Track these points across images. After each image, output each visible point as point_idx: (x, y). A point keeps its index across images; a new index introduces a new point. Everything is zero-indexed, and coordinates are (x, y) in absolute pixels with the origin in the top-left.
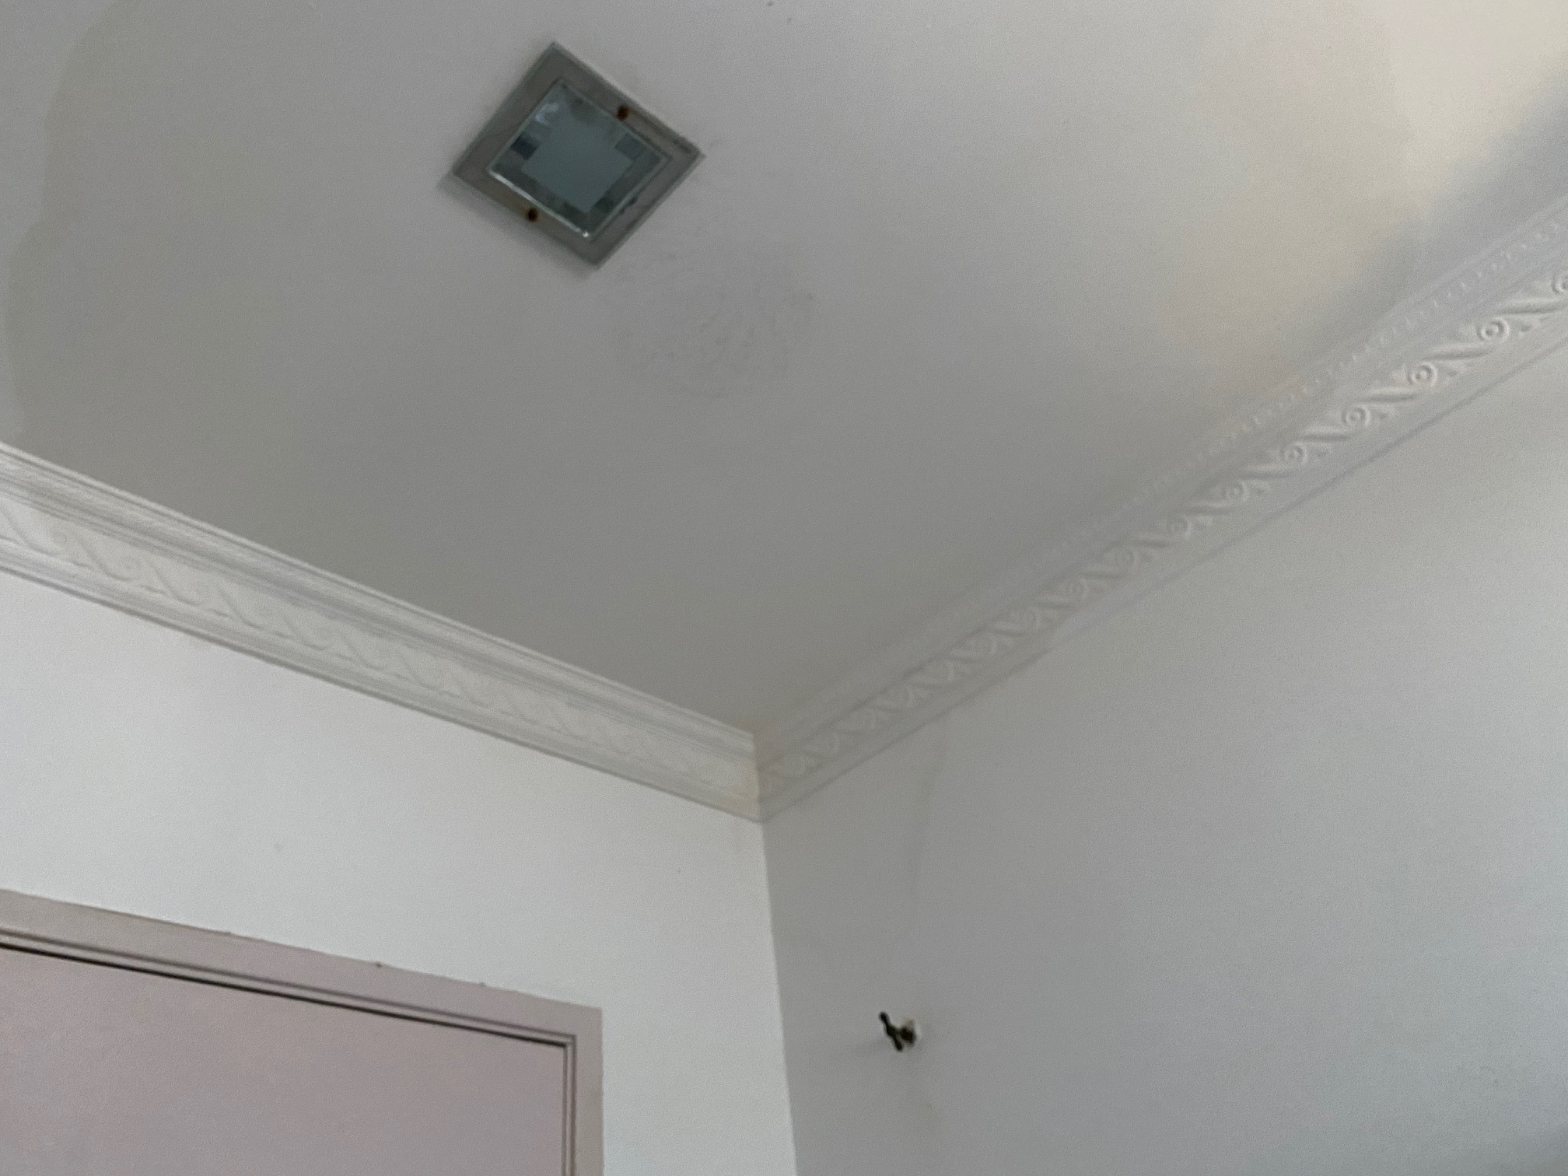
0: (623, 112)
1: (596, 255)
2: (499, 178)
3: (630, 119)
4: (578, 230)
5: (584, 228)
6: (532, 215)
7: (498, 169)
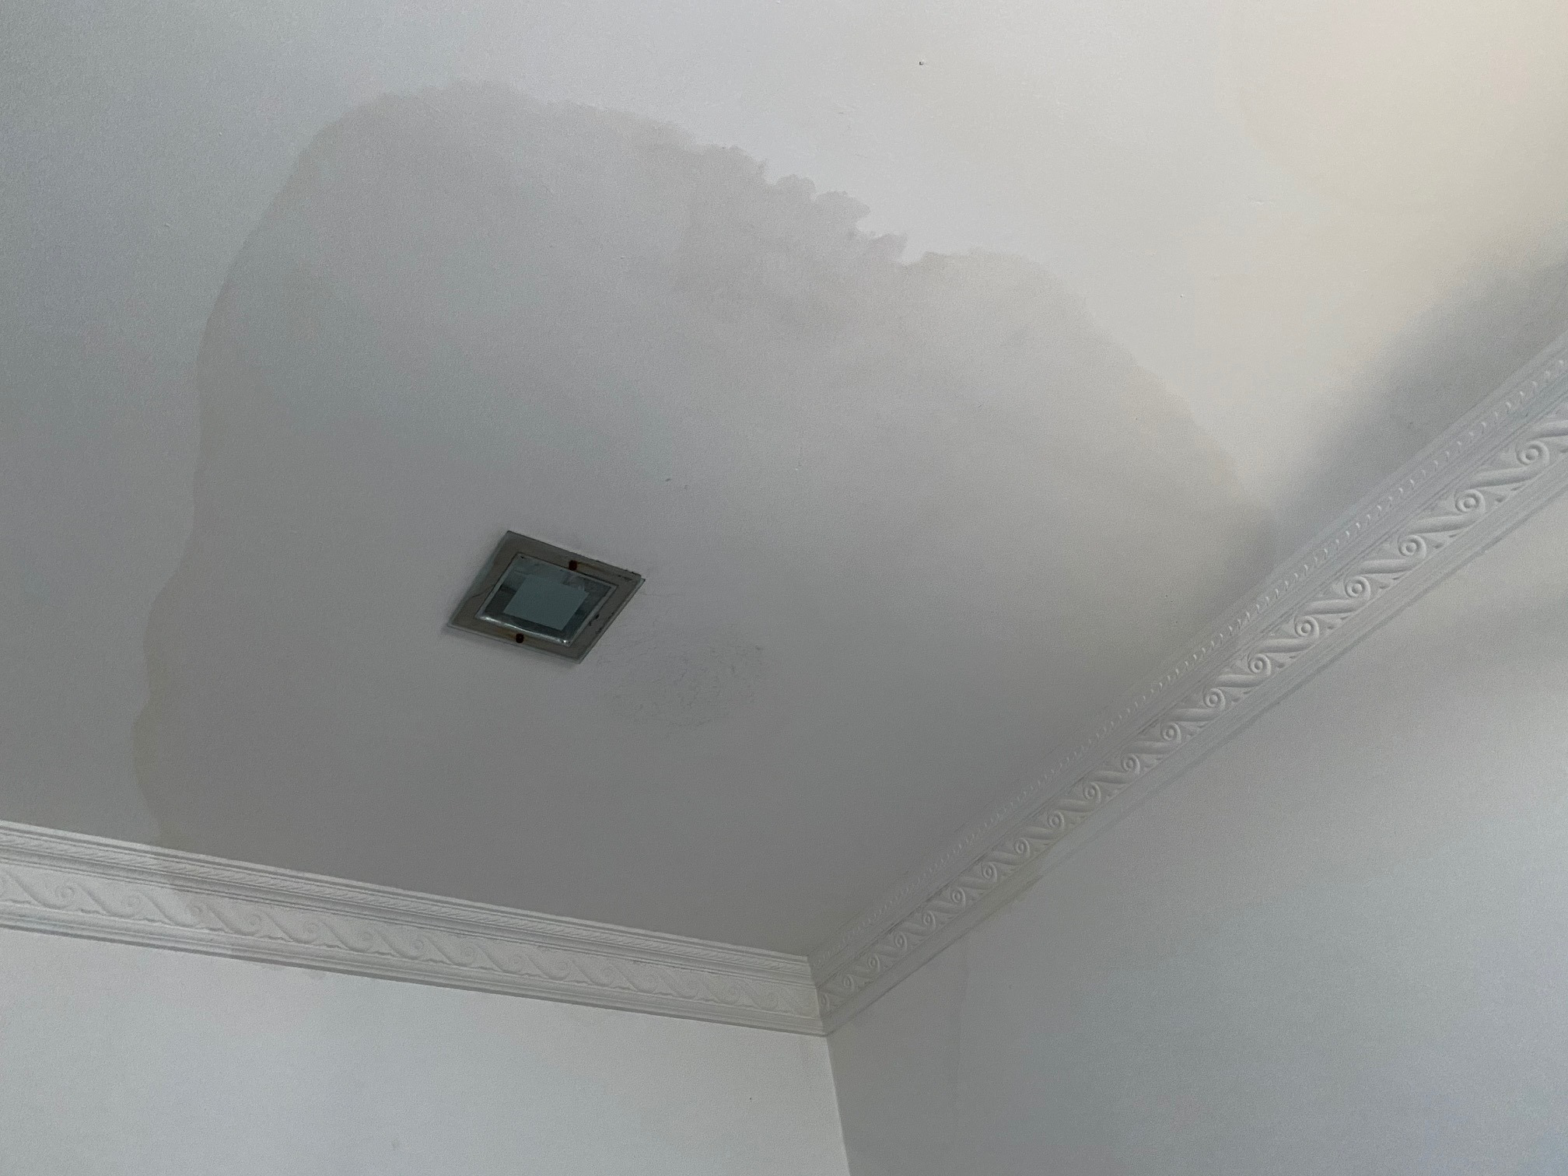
0: (573, 565)
1: (577, 653)
2: (488, 619)
3: (579, 567)
4: (558, 640)
5: (563, 638)
6: (520, 638)
7: (487, 612)
